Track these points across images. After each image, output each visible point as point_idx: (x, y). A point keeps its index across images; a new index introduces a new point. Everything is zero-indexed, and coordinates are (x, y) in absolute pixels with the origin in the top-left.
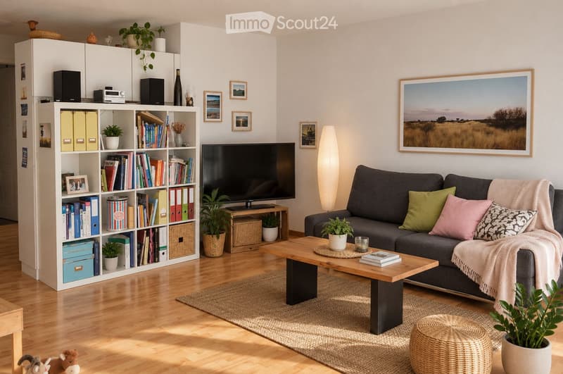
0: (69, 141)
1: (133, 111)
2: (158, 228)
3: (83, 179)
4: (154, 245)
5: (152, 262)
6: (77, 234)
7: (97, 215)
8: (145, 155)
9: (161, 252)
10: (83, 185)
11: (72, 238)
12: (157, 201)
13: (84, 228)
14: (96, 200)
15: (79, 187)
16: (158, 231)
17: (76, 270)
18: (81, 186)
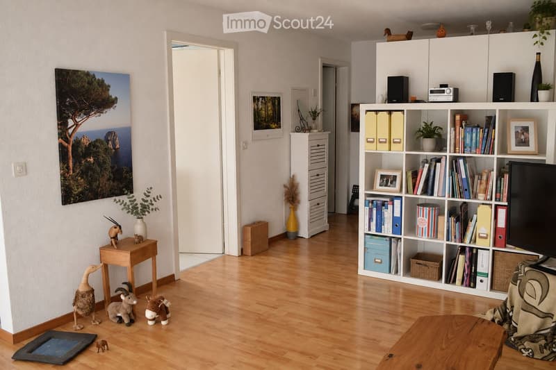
0: (372, 140)
1: (447, 110)
2: (477, 249)
3: (395, 177)
4: (470, 267)
5: (466, 286)
6: (379, 228)
7: (399, 216)
8: (461, 161)
9: (479, 278)
10: (394, 183)
11: (373, 231)
12: (475, 216)
13: (386, 225)
14: (399, 201)
15: (389, 184)
16: (477, 252)
17: (376, 262)
18: (391, 183)
